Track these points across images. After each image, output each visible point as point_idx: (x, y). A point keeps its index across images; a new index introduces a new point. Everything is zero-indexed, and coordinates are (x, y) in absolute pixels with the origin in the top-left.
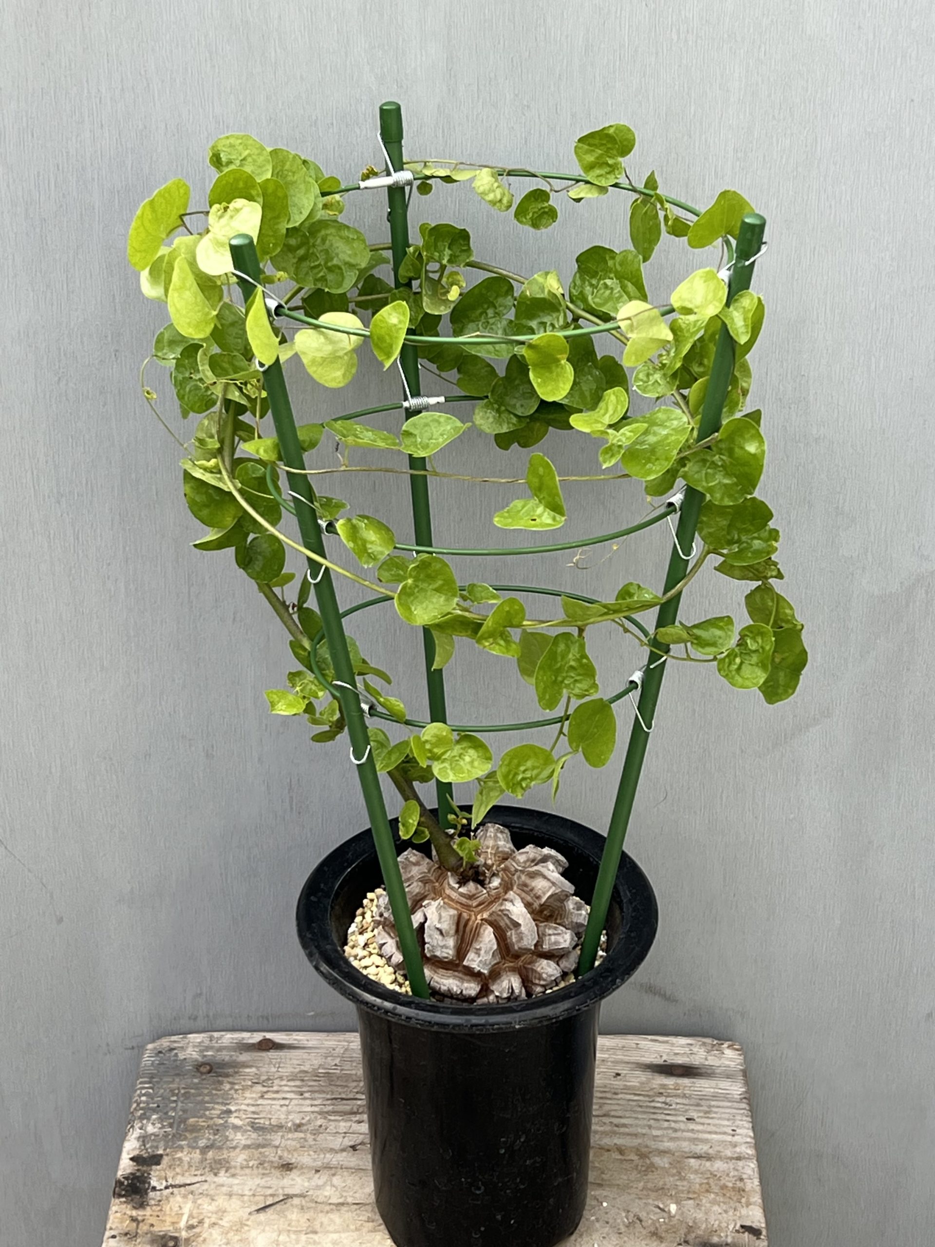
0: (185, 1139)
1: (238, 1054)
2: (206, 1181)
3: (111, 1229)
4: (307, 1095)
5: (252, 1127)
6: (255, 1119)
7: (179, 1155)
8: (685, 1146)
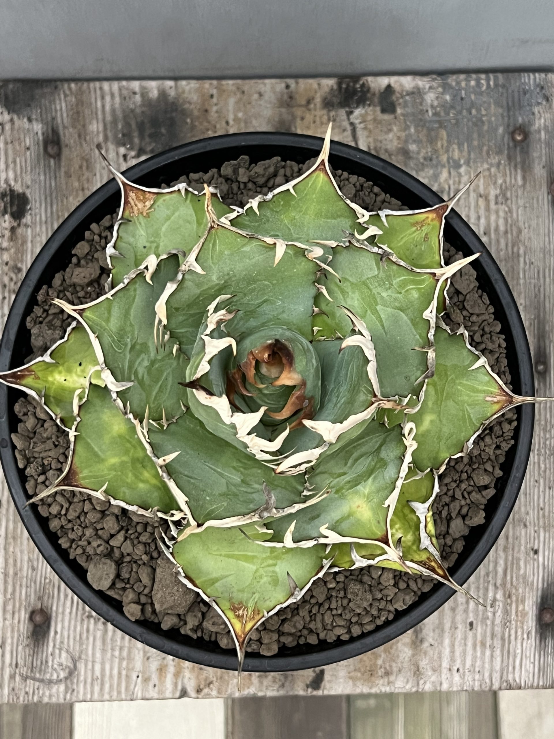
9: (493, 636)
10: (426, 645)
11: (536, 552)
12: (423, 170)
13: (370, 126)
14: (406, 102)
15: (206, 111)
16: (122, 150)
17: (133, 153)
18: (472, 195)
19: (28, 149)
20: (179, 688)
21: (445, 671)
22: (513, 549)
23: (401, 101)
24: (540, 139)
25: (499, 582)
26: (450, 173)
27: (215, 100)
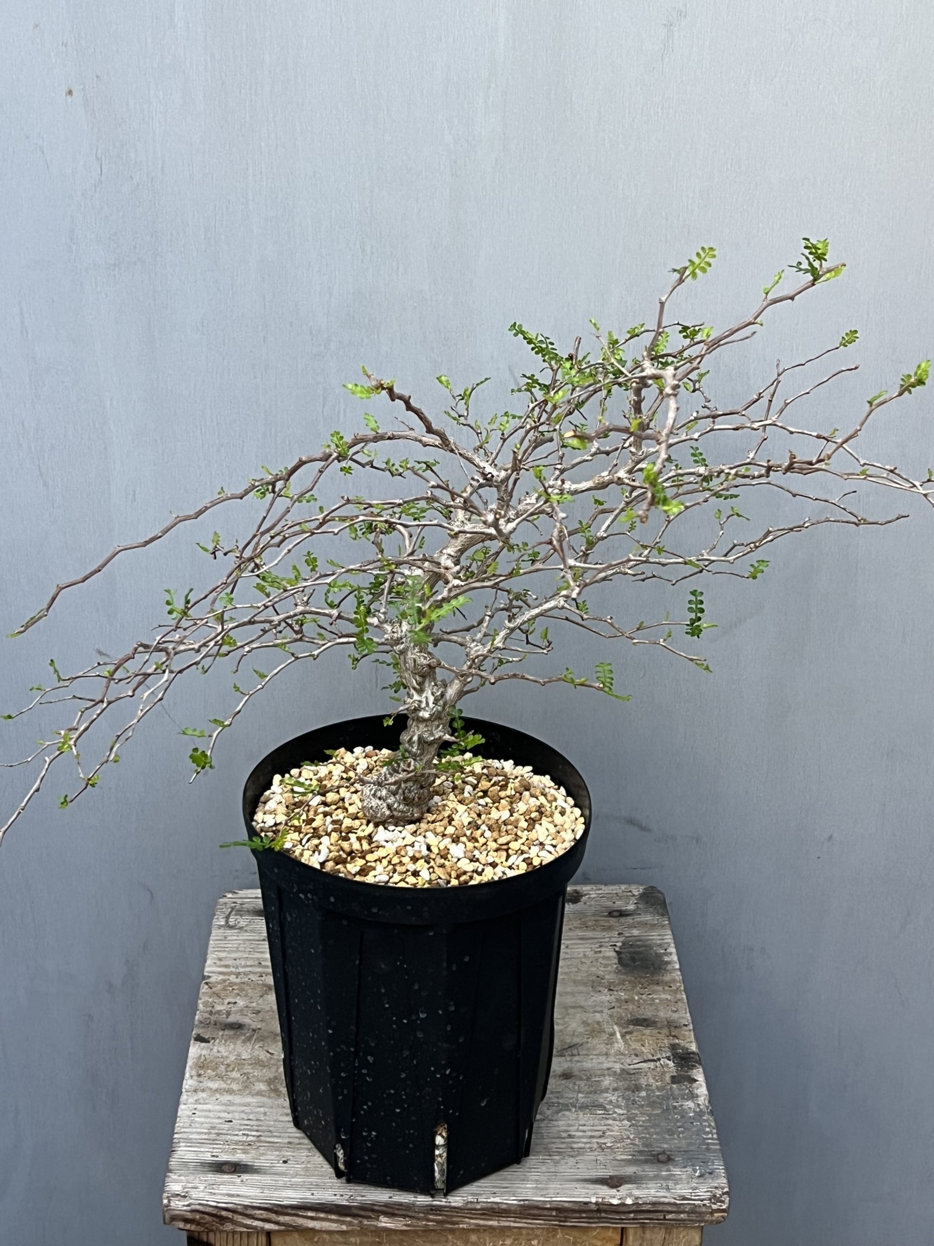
0: (658, 1097)
1: (638, 1173)
2: (629, 1065)
3: (690, 1030)
4: (564, 1135)
5: (605, 1107)
6: (604, 1114)
7: (659, 1084)
8: (238, 1099)
9: (218, 1134)
10: (218, 1096)
11: (285, 1162)
12: (624, 1098)
13: (658, 1069)
14: (683, 1090)
15: (658, 984)
16: (619, 944)
17: (617, 949)
18: (605, 1128)
19: (614, 903)
20: (211, 975)
21: (195, 1106)
22: (288, 1147)
23: (684, 1087)
24: (662, 1171)
25: (262, 1138)
26: (623, 1115)
27: (667, 988)
